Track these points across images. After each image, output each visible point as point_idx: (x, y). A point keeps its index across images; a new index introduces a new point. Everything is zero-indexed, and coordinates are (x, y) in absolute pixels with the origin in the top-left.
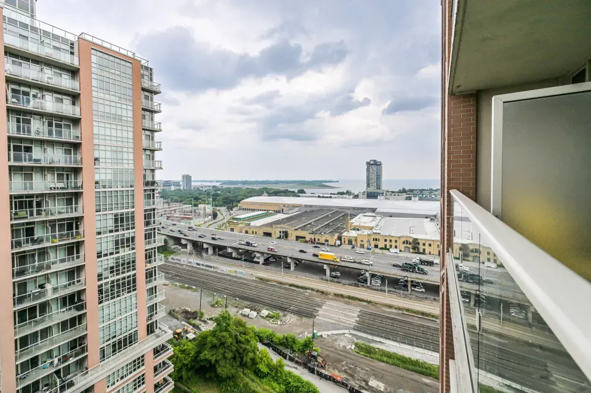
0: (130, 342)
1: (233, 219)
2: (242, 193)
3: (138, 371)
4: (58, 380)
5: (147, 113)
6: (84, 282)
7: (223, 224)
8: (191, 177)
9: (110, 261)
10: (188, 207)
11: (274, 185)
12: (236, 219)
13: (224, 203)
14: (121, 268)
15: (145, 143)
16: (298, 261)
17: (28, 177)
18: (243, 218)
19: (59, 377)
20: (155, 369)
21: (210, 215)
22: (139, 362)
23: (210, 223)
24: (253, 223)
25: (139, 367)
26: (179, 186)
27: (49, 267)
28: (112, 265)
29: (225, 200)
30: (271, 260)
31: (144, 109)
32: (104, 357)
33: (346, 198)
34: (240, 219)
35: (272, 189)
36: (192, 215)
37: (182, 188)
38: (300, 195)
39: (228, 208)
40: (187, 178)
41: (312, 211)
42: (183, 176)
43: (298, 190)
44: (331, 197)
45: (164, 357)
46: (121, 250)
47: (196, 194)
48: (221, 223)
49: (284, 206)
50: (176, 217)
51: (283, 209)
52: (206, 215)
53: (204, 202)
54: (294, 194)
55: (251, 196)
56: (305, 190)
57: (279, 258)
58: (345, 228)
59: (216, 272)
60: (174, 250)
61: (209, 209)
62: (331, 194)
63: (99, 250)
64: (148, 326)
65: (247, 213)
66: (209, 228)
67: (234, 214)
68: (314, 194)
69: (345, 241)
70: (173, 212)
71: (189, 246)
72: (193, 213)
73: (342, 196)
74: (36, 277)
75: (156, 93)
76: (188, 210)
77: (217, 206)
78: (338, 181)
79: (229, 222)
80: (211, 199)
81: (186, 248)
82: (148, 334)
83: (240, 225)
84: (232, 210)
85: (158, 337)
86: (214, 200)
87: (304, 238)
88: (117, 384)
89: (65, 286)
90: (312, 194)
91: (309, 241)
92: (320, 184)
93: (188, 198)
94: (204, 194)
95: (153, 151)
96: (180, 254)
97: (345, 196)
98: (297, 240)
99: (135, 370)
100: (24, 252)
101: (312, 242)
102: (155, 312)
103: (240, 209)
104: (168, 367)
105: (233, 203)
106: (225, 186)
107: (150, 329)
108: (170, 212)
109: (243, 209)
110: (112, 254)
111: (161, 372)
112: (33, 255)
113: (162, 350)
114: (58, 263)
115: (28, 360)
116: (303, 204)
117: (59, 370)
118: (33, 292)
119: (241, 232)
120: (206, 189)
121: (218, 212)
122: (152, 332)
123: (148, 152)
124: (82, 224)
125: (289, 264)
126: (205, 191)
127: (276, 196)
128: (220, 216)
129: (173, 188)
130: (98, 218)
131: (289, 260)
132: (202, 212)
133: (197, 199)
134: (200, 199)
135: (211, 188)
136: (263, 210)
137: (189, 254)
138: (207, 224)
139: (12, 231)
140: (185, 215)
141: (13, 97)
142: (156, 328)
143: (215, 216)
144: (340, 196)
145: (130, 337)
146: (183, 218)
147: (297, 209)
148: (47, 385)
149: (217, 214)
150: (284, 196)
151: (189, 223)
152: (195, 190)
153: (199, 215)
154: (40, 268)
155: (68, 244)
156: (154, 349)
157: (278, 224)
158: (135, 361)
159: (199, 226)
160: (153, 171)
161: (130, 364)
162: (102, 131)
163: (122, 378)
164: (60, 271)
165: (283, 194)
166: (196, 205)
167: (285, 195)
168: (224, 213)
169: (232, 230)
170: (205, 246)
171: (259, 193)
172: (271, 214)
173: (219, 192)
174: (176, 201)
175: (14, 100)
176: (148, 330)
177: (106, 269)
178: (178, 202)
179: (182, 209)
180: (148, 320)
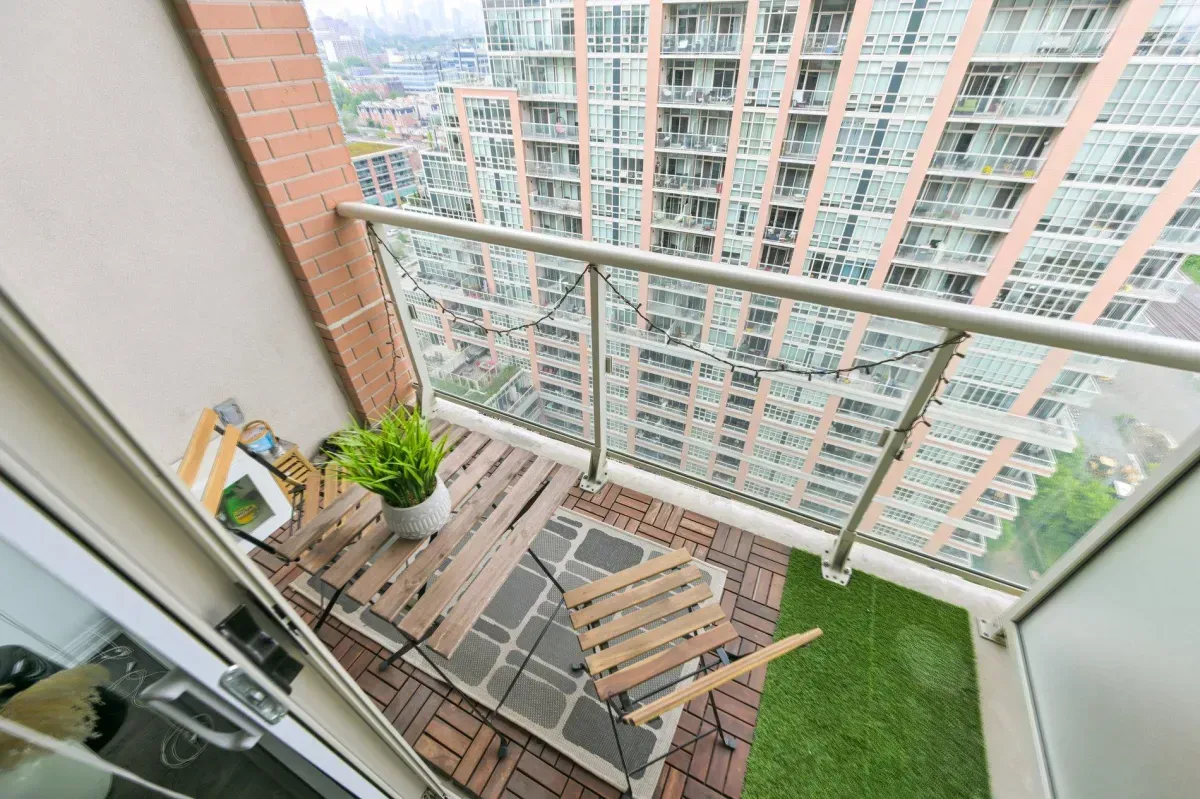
0: (996, 404)
3: (977, 449)
4: (889, 379)
6: (989, 264)
9: (1053, 244)
14: (1066, 267)
17: (1017, 19)
19: (893, 377)
20: (1004, 471)
22: (988, 440)
25: (982, 446)
27: (956, 217)
28: (1052, 255)
32: (949, 393)
45: (1031, 467)
46: (1092, 228)
63: (1046, 215)
64: (1041, 401)
74: (935, 225)
82: (1032, 413)
85: (1044, 430)
88: (942, 440)
89: (960, 259)
99: (974, 444)
100: (941, 178)
102: (1072, 387)
104: (1025, 487)
107: (1041, 409)
110: (1067, 230)
111: (1009, 483)
112: (950, 186)
113: (1036, 455)
114: (974, 212)
115: (877, 334)
117: (897, 369)
118: (922, 247)
122: (1042, 416)
124: (1051, 146)
130: (1091, 138)
139: (944, 134)
142: (1054, 416)
145: (1000, 396)
148: (878, 375)
154: (945, 214)
156: (1023, 444)
158: (982, 433)
161: (975, 431)
163: (953, 439)
164: (969, 229)
176: (1036, 408)
177: (1036, 258)
180: (1048, 391)
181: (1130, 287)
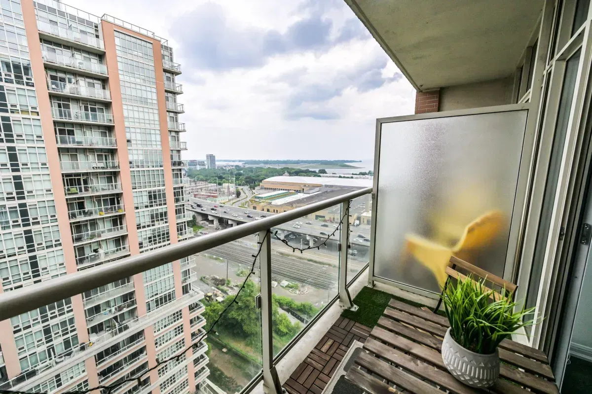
0: (170, 299)
1: (256, 197)
2: (264, 172)
3: (177, 322)
4: (117, 324)
5: (170, 95)
6: (128, 249)
7: (246, 202)
8: (214, 157)
9: (148, 232)
10: (213, 186)
11: (296, 165)
12: (259, 198)
13: (247, 182)
14: (157, 238)
15: (170, 125)
16: (317, 238)
17: (74, 157)
18: (265, 197)
19: (117, 322)
20: (191, 322)
21: (233, 194)
22: (178, 315)
23: (234, 201)
24: (274, 202)
25: (178, 319)
26: (204, 165)
27: (99, 236)
28: (150, 236)
29: (248, 180)
30: (291, 236)
31: (166, 91)
32: (150, 309)
33: (368, 178)
34: (262, 198)
35: (294, 169)
36: (217, 193)
37: (207, 167)
38: (321, 175)
39: (250, 188)
40: (211, 158)
41: (332, 191)
42: (207, 156)
43: (320, 170)
44: (352, 178)
45: (198, 312)
46: (156, 223)
47: (220, 173)
48: (244, 201)
49: (305, 186)
50: (203, 195)
51: (303, 189)
52: (230, 194)
53: (228, 181)
54: (315, 174)
55: (273, 176)
56: (326, 170)
57: (299, 235)
58: (364, 208)
59: (241, 246)
60: (203, 225)
61: (233, 188)
62: (353, 174)
63: (138, 223)
64: (183, 287)
65: (269, 192)
66: (233, 206)
67: (256, 193)
68: (335, 174)
69: (364, 221)
70: (200, 190)
71: (216, 222)
72: (218, 192)
73: (364, 176)
74: (91, 243)
75: (177, 74)
76: (213, 188)
77: (240, 185)
78: (361, 161)
79: (251, 201)
80: (234, 179)
81: (213, 224)
82: (183, 294)
83: (262, 203)
84: (254, 189)
85: (192, 296)
86: (237, 179)
87: (324, 217)
88: (161, 331)
89: (114, 252)
90: (333, 174)
91: (328, 220)
92: (342, 164)
93: (213, 177)
94: (227, 174)
95: (177, 132)
96: (207, 229)
97: (367, 176)
98: (316, 219)
99: (175, 321)
100: (79, 222)
101: (331, 221)
102: (188, 276)
103: (262, 188)
104: (202, 321)
105: (255, 183)
106: (247, 166)
107: (185, 290)
108: (197, 190)
109: (265, 188)
110: (148, 226)
111: (196, 324)
112: (86, 225)
113: (196, 307)
114: (106, 232)
115: (93, 307)
116: (324, 184)
117: (117, 316)
118: (90, 255)
119: (263, 210)
120: (229, 168)
121: (241, 191)
122: (187, 292)
123: (173, 134)
124: (122, 199)
125: (308, 241)
126: (229, 171)
127: (297, 175)
128: (242, 195)
129: (198, 168)
130: (135, 194)
131: (308, 238)
132: (226, 191)
133: (221, 178)
134: (224, 178)
135: (234, 168)
136: (284, 190)
137: (216, 229)
138: (231, 202)
139: (68, 204)
140: (210, 193)
141: (53, 83)
142: (190, 289)
143: (238, 194)
144: (361, 176)
145: (169, 295)
146: (209, 196)
147: (317, 189)
148: (108, 327)
149: (240, 192)
150: (304, 176)
151: (215, 201)
152: (220, 170)
153: (224, 193)
154: (93, 236)
155: (113, 217)
156: (189, 306)
157: (298, 203)
158: (174, 314)
159: (224, 204)
160: (179, 151)
161: (171, 316)
162: (131, 115)
163: (165, 326)
164: (109, 239)
165: (304, 174)
166: (220, 184)
167: (305, 174)
168: (247, 192)
169: (255, 208)
170: (230, 222)
171: (280, 173)
172: (291, 194)
173: (242, 172)
174: (202, 180)
175: (54, 86)
176: (183, 291)
177: (145, 239)
178: (203, 181)
179: (208, 187)
180: (183, 283)
181: (180, 236)
